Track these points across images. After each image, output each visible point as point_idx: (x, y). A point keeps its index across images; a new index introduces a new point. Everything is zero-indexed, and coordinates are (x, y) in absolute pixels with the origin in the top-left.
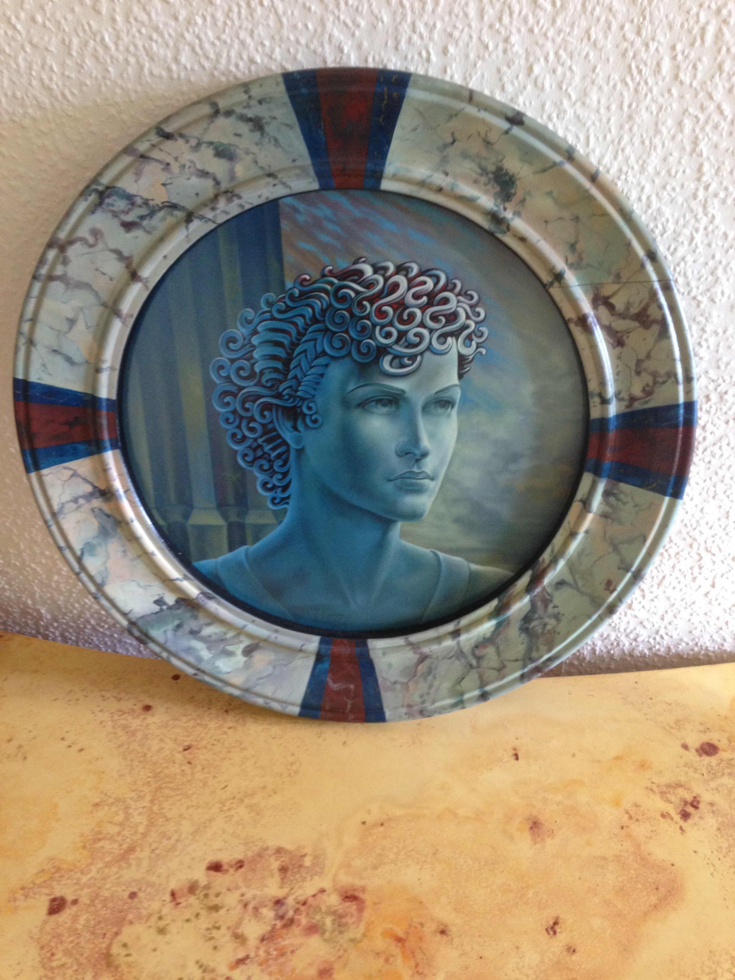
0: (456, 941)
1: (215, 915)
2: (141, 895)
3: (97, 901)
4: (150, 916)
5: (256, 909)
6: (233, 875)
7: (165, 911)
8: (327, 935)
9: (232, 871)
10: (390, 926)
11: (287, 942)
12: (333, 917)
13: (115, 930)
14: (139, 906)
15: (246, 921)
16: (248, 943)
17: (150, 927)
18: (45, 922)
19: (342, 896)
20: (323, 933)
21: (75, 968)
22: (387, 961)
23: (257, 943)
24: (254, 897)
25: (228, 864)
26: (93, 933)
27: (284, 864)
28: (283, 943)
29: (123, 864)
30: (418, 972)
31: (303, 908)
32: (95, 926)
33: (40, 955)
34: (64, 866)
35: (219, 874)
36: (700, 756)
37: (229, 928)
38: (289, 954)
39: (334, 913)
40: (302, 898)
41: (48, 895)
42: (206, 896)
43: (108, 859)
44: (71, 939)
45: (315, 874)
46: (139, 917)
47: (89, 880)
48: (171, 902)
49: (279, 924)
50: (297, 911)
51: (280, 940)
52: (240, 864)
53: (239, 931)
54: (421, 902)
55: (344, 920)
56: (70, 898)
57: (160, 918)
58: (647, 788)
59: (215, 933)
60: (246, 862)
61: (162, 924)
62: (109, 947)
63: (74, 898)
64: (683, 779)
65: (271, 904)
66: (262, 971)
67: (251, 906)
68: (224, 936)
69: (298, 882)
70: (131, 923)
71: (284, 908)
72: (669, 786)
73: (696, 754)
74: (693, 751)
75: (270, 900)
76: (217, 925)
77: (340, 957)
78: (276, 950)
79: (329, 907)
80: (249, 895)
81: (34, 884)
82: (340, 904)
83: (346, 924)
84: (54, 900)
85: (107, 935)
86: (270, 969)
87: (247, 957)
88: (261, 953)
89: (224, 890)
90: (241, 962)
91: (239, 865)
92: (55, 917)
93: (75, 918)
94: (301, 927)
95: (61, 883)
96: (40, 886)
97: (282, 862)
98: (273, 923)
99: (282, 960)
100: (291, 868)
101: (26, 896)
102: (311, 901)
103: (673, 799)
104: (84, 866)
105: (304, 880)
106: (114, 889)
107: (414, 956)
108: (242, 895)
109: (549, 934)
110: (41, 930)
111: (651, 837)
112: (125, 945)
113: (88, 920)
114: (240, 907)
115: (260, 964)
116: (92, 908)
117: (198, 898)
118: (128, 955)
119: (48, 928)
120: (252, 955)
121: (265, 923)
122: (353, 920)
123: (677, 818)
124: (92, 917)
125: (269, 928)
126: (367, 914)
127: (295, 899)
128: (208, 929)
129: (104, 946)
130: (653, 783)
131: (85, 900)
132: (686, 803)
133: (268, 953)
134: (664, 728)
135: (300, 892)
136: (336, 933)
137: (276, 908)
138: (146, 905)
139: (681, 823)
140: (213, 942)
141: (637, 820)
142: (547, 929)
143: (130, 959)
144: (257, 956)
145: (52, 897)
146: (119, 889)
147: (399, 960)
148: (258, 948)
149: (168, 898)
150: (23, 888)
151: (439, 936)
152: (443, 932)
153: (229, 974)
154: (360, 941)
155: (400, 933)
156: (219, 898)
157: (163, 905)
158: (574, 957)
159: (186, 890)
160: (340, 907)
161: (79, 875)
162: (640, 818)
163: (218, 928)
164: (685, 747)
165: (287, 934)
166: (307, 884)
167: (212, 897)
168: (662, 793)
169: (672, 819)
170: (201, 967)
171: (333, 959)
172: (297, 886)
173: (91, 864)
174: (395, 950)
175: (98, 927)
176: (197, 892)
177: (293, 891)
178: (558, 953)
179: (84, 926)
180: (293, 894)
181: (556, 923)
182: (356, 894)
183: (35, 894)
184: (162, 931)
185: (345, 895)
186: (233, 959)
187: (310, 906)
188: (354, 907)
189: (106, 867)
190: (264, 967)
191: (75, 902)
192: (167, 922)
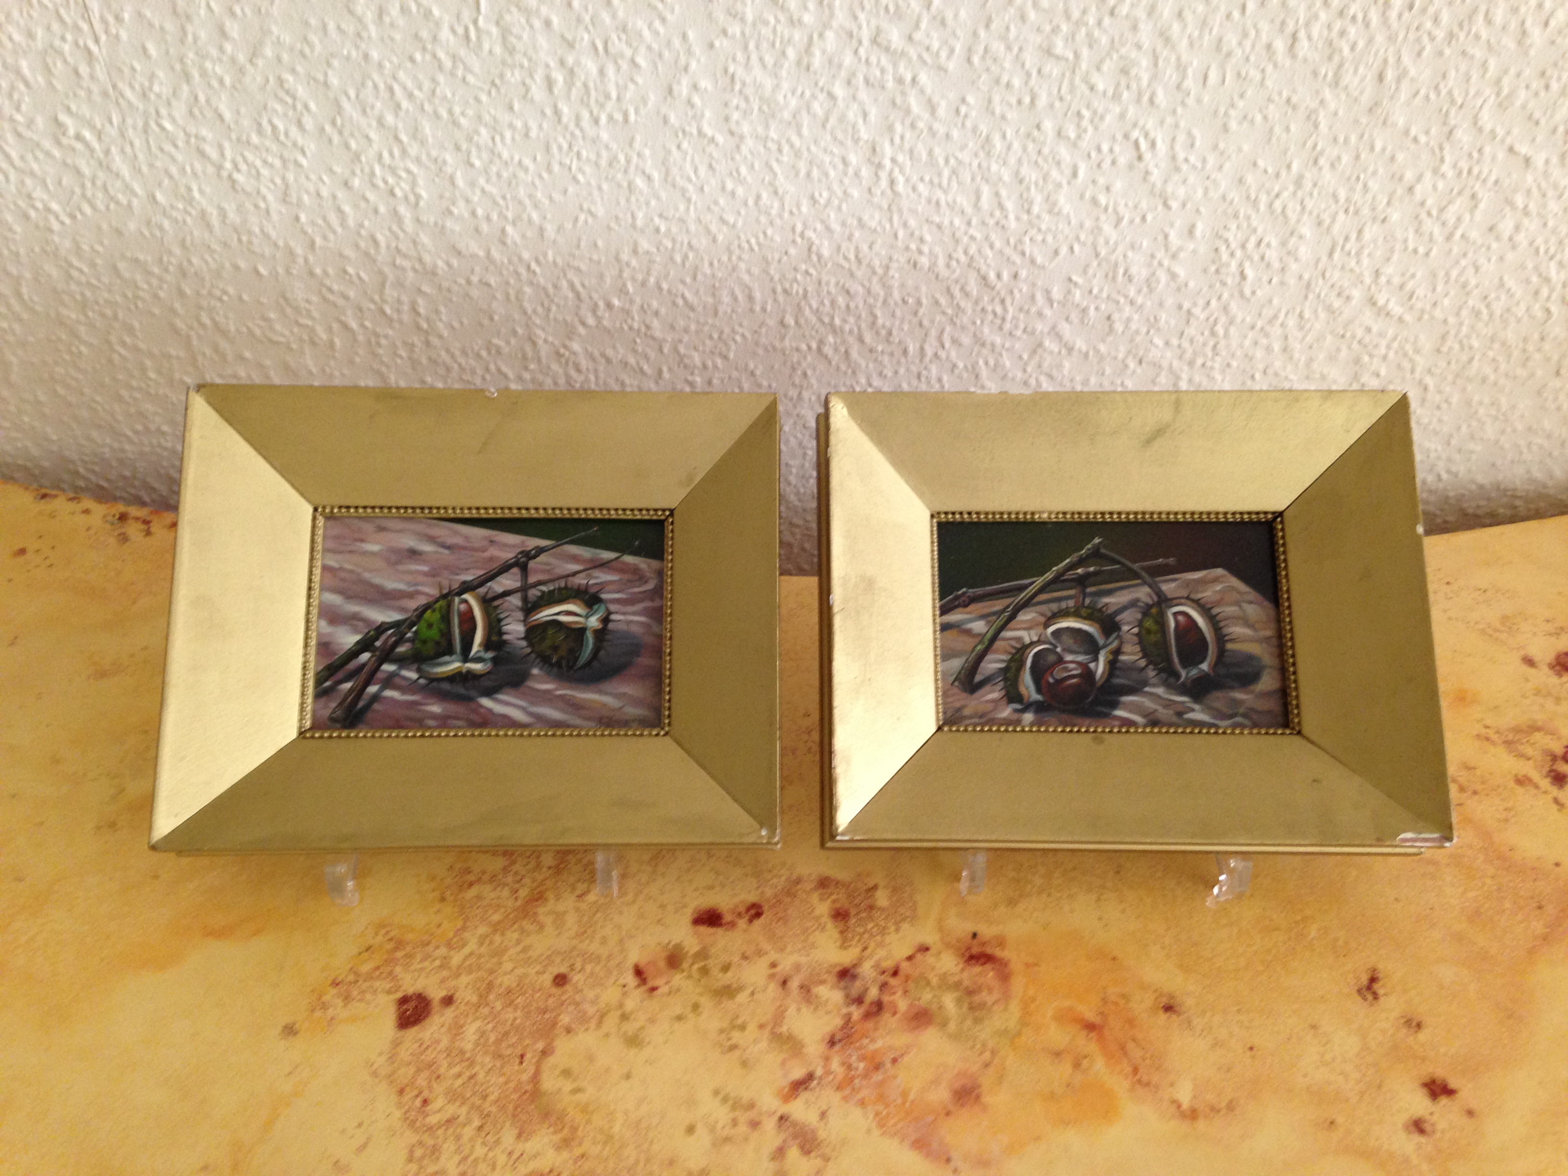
0: (1198, 1022)
1: (730, 1005)
2: (577, 978)
3: (492, 997)
4: (602, 1017)
5: (805, 989)
6: (745, 931)
7: (630, 1004)
8: (952, 1026)
9: (742, 923)
10: (1067, 1003)
11: (879, 1044)
12: (955, 995)
13: (540, 1046)
14: (578, 998)
15: (792, 1010)
16: (805, 1050)
17: (607, 1035)
18: (396, 1044)
19: (963, 955)
20: (944, 1025)
21: (477, 1123)
22: (1077, 1065)
23: (822, 1048)
24: (797, 967)
25: (733, 911)
26: (498, 1056)
27: (838, 905)
28: (873, 1047)
29: (526, 924)
30: (1139, 1081)
31: (893, 982)
32: (498, 1042)
33: (399, 1105)
34: (410, 936)
35: (719, 931)
36: (1559, 675)
37: (761, 1026)
38: (888, 1065)
39: (957, 985)
40: (888, 964)
41: (389, 992)
42: (705, 971)
43: (496, 917)
44: (456, 1070)
45: (904, 920)
46: (583, 1019)
47: (465, 960)
48: (638, 986)
49: (856, 1013)
50: (884, 986)
51: (865, 1041)
52: (755, 911)
53: (784, 1029)
54: (1114, 959)
55: (977, 999)
56: (436, 994)
57: (624, 1017)
58: (1478, 736)
59: (736, 1036)
60: (766, 908)
61: (630, 1028)
62: (536, 1078)
63: (443, 993)
64: (1539, 717)
65: (832, 979)
66: (845, 1099)
67: (794, 984)
68: (755, 1041)
69: (872, 936)
70: (569, 1030)
71: (858, 984)
72: (1517, 730)
73: (1551, 673)
74: (1546, 669)
75: (828, 972)
76: (739, 1021)
77: (987, 1065)
78: (862, 1058)
79: (943, 977)
80: (786, 963)
81: (357, 974)
82: (963, 970)
83: (982, 1006)
84: (404, 1000)
85: (528, 1056)
86: (859, 1096)
87: (810, 1077)
88: (835, 1064)
89: (736, 959)
90: (800, 1086)
91: (753, 912)
92: (412, 1032)
93: (457, 1029)
94: (898, 1016)
95: (413, 968)
96: (369, 977)
97: (834, 902)
98: (845, 1011)
99: (878, 1077)
100: (853, 912)
101: (347, 998)
102: (905, 966)
103: (1529, 751)
104: (451, 934)
105: (883, 931)
106: (520, 971)
107: (1126, 1054)
108: (773, 965)
109: (1365, 999)
110: (392, 1058)
111: (1506, 820)
112: (566, 1073)
113: (482, 1034)
114: (773, 988)
115: (839, 1088)
116: (485, 1011)
117: (689, 977)
118: (577, 1091)
119: (404, 1054)
120: (819, 1072)
121: (827, 1013)
122: (996, 995)
123: (1545, 783)
124: (490, 1026)
125: (838, 1022)
126: (1018, 983)
127: (876, 966)
128: (722, 1031)
129: (525, 1077)
130: (1487, 727)
131: (466, 995)
132: (1554, 758)
133: (849, 1067)
134: (1483, 632)
135: (881, 953)
136: (969, 1022)
137: (843, 984)
138: (591, 994)
139: (1554, 791)
140: (736, 1053)
141: (1475, 793)
142: (1359, 991)
143: (581, 1097)
144: (828, 1072)
145: (399, 995)
146: (532, 971)
147: (1099, 1065)
148: (827, 1059)
149: (630, 979)
150: (335, 984)
151: (1163, 1017)
152: (1168, 1008)
153: (784, 1109)
154: (1019, 1034)
155: (1090, 1015)
156: (729, 974)
157: (625, 994)
158: (1422, 1036)
159: (662, 964)
160: (965, 975)
161: (443, 951)
162: (1478, 787)
163: (743, 1028)
164: (1529, 662)
165: (876, 1029)
166: (892, 938)
167: (715, 971)
168: (1508, 743)
169: (1537, 787)
170: (725, 1100)
171: (974, 1069)
172: (872, 945)
173: (464, 928)
174: (1087, 1045)
175: (504, 1044)
176: (685, 965)
177: (868, 951)
178: (1391, 1032)
179: (477, 1044)
180: (871, 956)
181: (1373, 980)
182: (989, 950)
183: (363, 992)
184: (634, 1041)
185: (967, 954)
186: (785, 1083)
187: (907, 978)
188: (991, 974)
189: (495, 931)
190: (847, 1091)
191: (448, 1001)
192: (637, 1025)
